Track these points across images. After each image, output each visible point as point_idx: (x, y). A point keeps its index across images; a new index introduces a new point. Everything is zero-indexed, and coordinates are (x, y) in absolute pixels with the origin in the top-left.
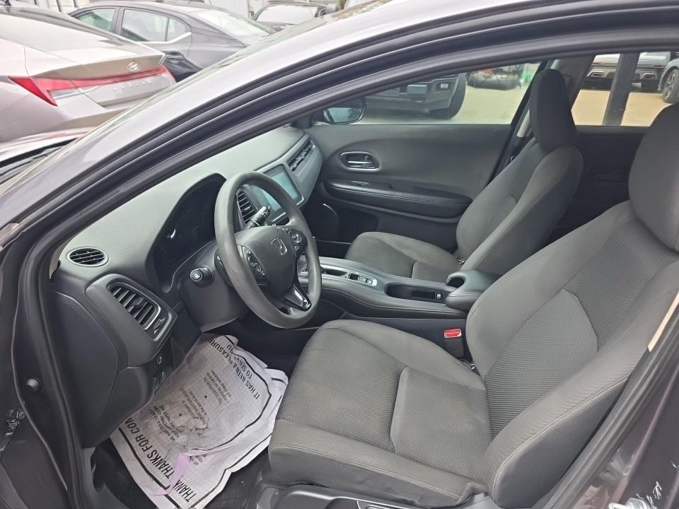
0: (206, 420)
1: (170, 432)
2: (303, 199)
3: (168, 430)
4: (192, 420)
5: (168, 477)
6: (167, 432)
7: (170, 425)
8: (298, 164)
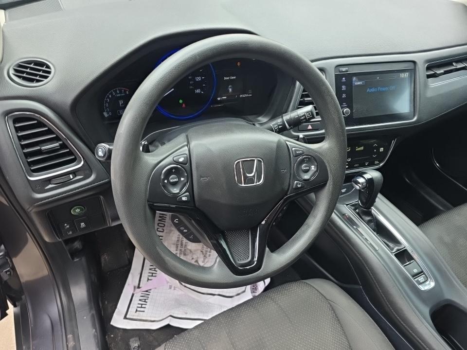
0: (206, 260)
1: (179, 248)
2: (415, 119)
3: (179, 246)
4: (199, 252)
5: (148, 279)
6: (177, 247)
7: (184, 244)
8: (446, 73)
